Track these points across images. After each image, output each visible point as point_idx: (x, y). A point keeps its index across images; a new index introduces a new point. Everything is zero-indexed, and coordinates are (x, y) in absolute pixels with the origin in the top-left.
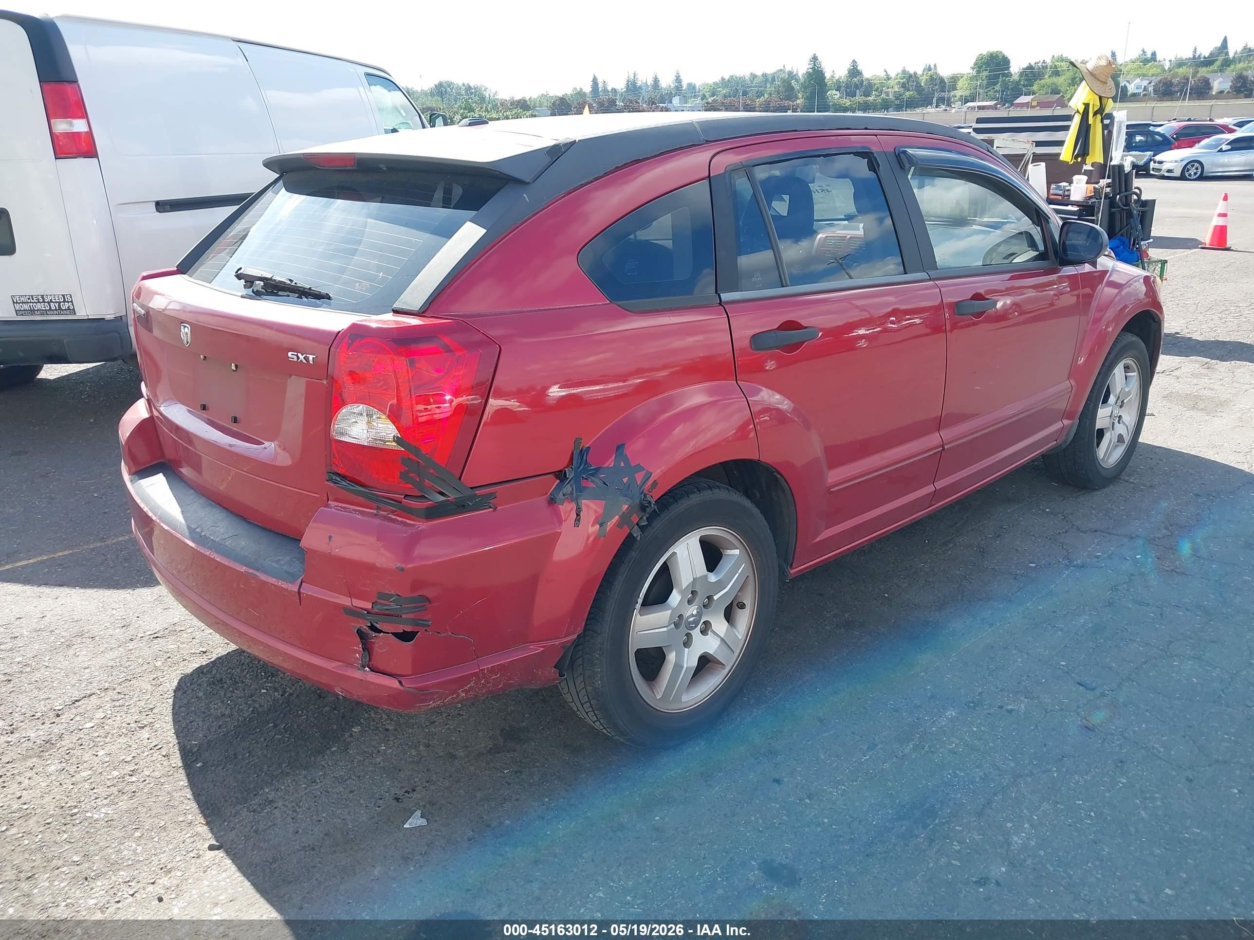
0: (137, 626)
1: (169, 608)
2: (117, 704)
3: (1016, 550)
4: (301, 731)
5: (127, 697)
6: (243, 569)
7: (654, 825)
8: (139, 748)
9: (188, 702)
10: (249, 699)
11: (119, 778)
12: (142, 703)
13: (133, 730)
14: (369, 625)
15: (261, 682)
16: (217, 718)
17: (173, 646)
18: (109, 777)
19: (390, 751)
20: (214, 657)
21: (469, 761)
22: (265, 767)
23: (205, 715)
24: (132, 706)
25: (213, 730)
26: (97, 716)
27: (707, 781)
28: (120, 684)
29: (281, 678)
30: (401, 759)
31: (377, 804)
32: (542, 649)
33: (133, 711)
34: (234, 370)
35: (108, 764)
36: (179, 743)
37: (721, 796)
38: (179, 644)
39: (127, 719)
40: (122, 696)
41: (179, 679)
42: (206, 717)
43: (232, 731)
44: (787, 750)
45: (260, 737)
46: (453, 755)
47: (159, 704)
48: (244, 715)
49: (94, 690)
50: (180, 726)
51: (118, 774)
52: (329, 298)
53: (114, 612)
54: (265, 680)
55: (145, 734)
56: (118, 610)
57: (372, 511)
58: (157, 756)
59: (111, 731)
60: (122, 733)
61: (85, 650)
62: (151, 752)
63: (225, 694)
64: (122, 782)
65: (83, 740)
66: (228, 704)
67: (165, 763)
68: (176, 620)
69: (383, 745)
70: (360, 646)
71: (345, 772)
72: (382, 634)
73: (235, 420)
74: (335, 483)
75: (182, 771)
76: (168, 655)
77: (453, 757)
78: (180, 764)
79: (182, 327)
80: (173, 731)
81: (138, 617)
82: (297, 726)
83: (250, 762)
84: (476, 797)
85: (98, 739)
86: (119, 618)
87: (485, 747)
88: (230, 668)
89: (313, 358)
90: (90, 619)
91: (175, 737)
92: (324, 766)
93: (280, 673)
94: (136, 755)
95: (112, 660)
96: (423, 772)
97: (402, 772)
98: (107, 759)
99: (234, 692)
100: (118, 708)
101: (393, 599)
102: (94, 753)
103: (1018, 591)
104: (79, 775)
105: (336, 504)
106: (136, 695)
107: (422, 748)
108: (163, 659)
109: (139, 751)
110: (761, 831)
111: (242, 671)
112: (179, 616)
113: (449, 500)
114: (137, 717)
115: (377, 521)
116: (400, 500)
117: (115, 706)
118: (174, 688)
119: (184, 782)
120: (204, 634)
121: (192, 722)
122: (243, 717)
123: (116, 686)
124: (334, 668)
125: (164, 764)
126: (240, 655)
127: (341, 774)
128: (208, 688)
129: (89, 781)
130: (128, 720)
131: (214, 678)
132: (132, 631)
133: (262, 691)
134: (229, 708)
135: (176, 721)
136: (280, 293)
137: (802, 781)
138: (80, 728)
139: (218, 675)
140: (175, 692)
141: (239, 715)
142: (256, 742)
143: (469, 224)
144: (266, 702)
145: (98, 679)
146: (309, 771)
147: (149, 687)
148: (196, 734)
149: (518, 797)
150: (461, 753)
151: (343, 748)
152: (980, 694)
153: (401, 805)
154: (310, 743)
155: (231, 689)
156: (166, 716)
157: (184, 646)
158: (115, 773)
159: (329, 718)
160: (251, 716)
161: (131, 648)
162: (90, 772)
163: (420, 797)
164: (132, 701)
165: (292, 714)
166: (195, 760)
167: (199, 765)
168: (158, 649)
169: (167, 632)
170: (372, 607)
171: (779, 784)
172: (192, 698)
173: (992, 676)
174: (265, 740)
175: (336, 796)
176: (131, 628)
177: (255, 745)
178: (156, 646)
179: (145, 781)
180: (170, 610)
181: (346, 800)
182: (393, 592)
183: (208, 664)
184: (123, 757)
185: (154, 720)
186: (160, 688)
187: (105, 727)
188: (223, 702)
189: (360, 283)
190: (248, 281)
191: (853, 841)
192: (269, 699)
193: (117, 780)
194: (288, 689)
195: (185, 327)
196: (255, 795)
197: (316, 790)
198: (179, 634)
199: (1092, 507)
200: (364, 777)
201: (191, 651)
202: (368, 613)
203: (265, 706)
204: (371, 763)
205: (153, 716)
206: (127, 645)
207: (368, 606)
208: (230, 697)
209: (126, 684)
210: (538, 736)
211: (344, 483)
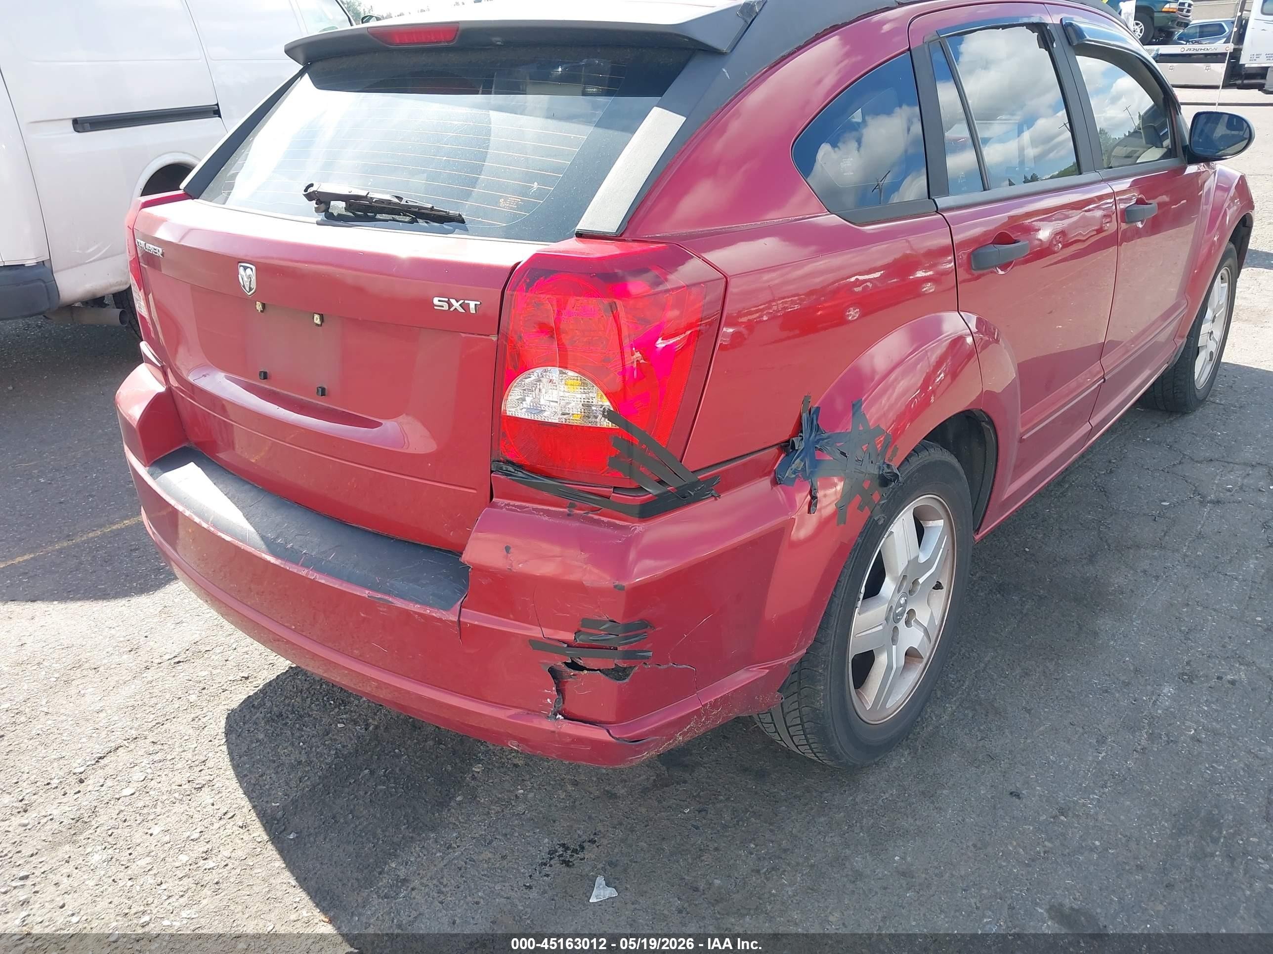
0: (148, 649)
1: (182, 622)
2: (157, 757)
3: (1139, 487)
4: (408, 776)
5: (165, 747)
6: (366, 593)
7: (896, 868)
8: (205, 819)
9: (248, 749)
10: (326, 738)
11: (191, 865)
12: (189, 755)
13: (188, 793)
14: (570, 661)
15: (333, 713)
16: (293, 767)
17: (204, 673)
18: (177, 864)
19: (531, 795)
20: (261, 683)
21: (635, 800)
22: (379, 831)
23: (276, 764)
24: (176, 760)
25: (293, 784)
26: (135, 778)
27: (933, 802)
28: (151, 730)
29: (356, 705)
30: (550, 806)
31: (543, 873)
32: (768, 671)
33: (179, 766)
34: (317, 325)
35: (169, 845)
36: (254, 807)
37: (958, 821)
38: (210, 669)
39: (176, 778)
40: (160, 747)
41: (226, 716)
42: (278, 767)
43: (319, 784)
44: (1008, 752)
45: (358, 790)
46: (612, 794)
47: (210, 755)
48: (327, 761)
49: (120, 741)
50: (249, 783)
51: (187, 858)
52: (463, 221)
53: (113, 632)
54: (337, 710)
55: (206, 796)
56: (117, 628)
57: (561, 510)
58: (231, 827)
59: (160, 798)
60: (175, 798)
61: (90, 686)
62: (222, 822)
63: (293, 734)
64: (196, 870)
65: (125, 813)
66: (301, 747)
67: (246, 837)
68: (197, 637)
69: (519, 787)
70: (554, 688)
71: (485, 830)
72: (586, 672)
73: (323, 392)
74: (507, 475)
75: (270, 846)
76: (202, 685)
77: (612, 796)
78: (266, 838)
79: (241, 270)
80: (241, 791)
81: (146, 637)
82: (400, 770)
83: (356, 826)
84: (663, 850)
85: (145, 811)
86: (122, 639)
87: (648, 779)
88: (286, 697)
89: (476, 305)
90: (84, 643)
91: (247, 799)
92: (455, 824)
93: (352, 699)
94: (203, 829)
95: (131, 697)
96: (584, 821)
97: (557, 823)
98: (167, 839)
99: (302, 730)
100: (161, 764)
101: (604, 627)
102: (146, 831)
103: (1165, 535)
104: (135, 865)
105: (507, 502)
106: (177, 744)
107: (570, 788)
108: (196, 692)
109: (205, 823)
110: (1028, 865)
111: (304, 700)
112: (198, 632)
113: (669, 491)
114: (188, 775)
115: (576, 524)
116: (608, 494)
117: (154, 762)
118: (224, 730)
119: (279, 863)
120: (238, 654)
121: (262, 776)
122: (327, 764)
123: (147, 733)
124: (510, 717)
125: (245, 839)
126: (294, 679)
127: (481, 833)
128: (268, 727)
129: (151, 872)
130: (178, 779)
131: (271, 712)
132: (144, 656)
133: (339, 725)
134: (303, 752)
135: (241, 776)
136: (378, 216)
137: (1043, 792)
138: (117, 796)
139: (275, 709)
140: (227, 734)
141: (321, 762)
142: (356, 797)
143: (656, 112)
144: (348, 740)
145: (120, 724)
146: (438, 833)
147: (191, 731)
148: (274, 792)
149: (716, 845)
150: (622, 791)
151: (469, 797)
152: (1188, 663)
153: (573, 870)
154: (426, 793)
155: (297, 726)
156: (225, 770)
157: (219, 671)
158: (184, 858)
159: (437, 757)
160: (336, 761)
161: (150, 679)
162: (148, 860)
163: (593, 857)
164: (175, 753)
165: (388, 755)
166: (284, 830)
167: (291, 837)
168: (187, 678)
169: (189, 654)
170: (575, 639)
171: (1019, 798)
172: (252, 742)
173: (1190, 639)
174: (366, 793)
175: (486, 866)
176: (141, 652)
177: (355, 802)
178: (182, 674)
179: (226, 865)
180: (184, 624)
181: (501, 869)
182: (605, 618)
183: (257, 693)
184: (188, 834)
185: (212, 777)
186: (206, 731)
187: (150, 793)
188: (293, 744)
189: (506, 199)
190: (321, 203)
191: (1142, 869)
192: (351, 735)
193: (189, 867)
194: (371, 721)
195: (245, 268)
196: (380, 873)
197: (457, 858)
198: (206, 656)
199: (1193, 434)
200: (512, 835)
201: (230, 678)
202: (568, 646)
203: (350, 746)
204: (513, 814)
205: (209, 772)
206: (144, 675)
207: (569, 636)
208: (299, 737)
209: (159, 729)
210: (706, 759)
211: (520, 474)
